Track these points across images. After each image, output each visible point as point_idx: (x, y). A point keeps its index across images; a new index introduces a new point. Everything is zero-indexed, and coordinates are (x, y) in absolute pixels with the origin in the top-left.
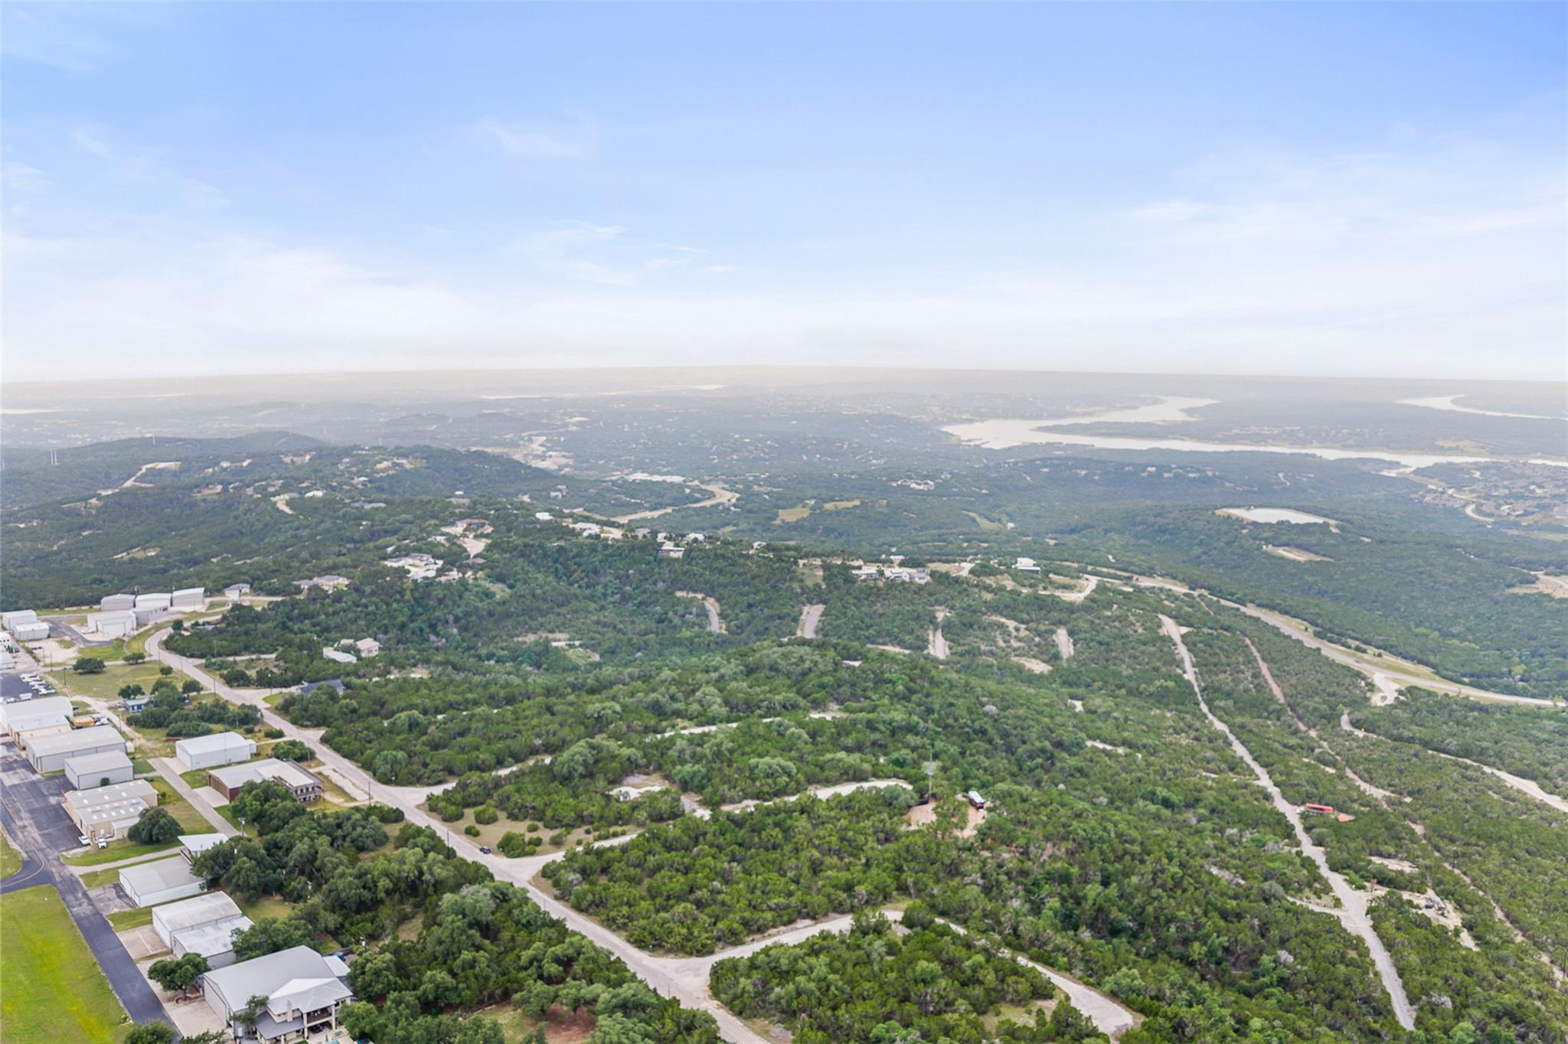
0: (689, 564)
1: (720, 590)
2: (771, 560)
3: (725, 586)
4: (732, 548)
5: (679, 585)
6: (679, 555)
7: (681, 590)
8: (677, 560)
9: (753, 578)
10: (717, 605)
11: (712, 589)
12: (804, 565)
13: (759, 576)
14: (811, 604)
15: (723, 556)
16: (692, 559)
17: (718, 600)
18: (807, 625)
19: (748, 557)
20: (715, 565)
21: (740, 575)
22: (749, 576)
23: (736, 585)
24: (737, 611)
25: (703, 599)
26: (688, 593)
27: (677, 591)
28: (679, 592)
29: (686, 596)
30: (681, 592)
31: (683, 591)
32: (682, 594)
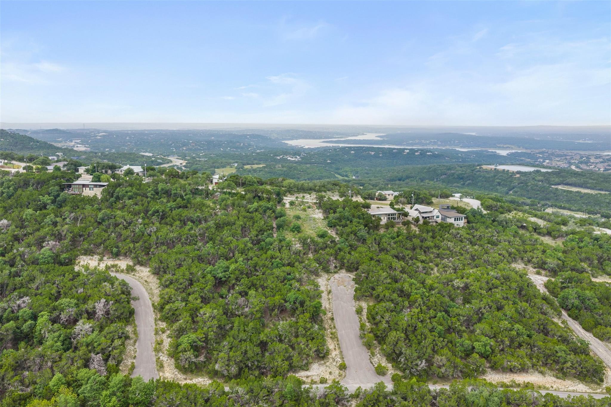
0: (111, 207)
1: (161, 252)
2: (243, 197)
3: (170, 244)
4: (182, 182)
5: (85, 245)
6: (98, 192)
7: (88, 252)
8: (91, 201)
9: (219, 227)
10: (154, 281)
11: (147, 250)
12: (292, 203)
13: (228, 224)
14: (328, 271)
15: (167, 193)
16: (118, 198)
17: (156, 272)
18: (338, 323)
19: (208, 194)
20: (155, 206)
21: (197, 222)
22: (211, 223)
23: (191, 241)
24: (194, 300)
25: (130, 270)
26: (101, 260)
27: (81, 257)
28: (84, 257)
29: (97, 264)
30: (89, 257)
31: (92, 256)
32: (89, 262)
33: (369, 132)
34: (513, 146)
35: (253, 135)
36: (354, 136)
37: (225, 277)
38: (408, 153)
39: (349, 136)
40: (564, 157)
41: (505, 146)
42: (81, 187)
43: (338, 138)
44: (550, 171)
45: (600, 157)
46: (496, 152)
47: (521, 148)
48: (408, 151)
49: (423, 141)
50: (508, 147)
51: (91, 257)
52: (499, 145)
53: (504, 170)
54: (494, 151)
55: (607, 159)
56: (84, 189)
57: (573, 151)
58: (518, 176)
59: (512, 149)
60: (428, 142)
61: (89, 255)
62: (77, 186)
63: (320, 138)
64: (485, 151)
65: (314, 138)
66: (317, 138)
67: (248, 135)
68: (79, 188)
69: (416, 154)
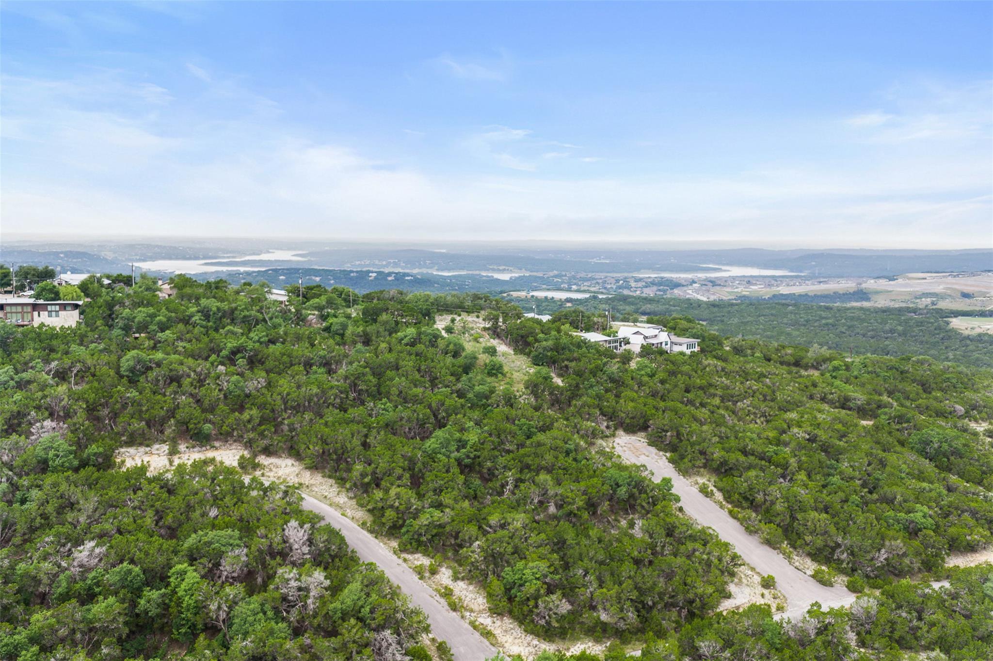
1: (305, 424)
3: (311, 409)
7: (136, 440)
25: (249, 465)
26: (173, 452)
27: (122, 450)
28: (132, 450)
29: (167, 463)
30: (142, 449)
31: (148, 446)
32: (146, 459)
33: (277, 249)
34: (510, 268)
35: (71, 252)
36: (254, 254)
37: (468, 457)
38: (376, 278)
39: (245, 254)
40: (595, 281)
41: (501, 268)
42: (29, 309)
43: (228, 257)
44: (610, 296)
45: (640, 280)
46: (493, 277)
47: (524, 270)
48: (374, 275)
49: (377, 262)
50: (504, 270)
51: (148, 449)
52: (491, 267)
53: (546, 298)
54: (490, 275)
55: (651, 282)
56: (36, 314)
57: (601, 274)
58: (569, 305)
59: (511, 271)
60: (384, 263)
61: (141, 444)
62: (19, 309)
63: (196, 258)
64: (477, 275)
65: (185, 258)
66: (190, 259)
67: (62, 253)
68: (22, 313)
69: (390, 279)
